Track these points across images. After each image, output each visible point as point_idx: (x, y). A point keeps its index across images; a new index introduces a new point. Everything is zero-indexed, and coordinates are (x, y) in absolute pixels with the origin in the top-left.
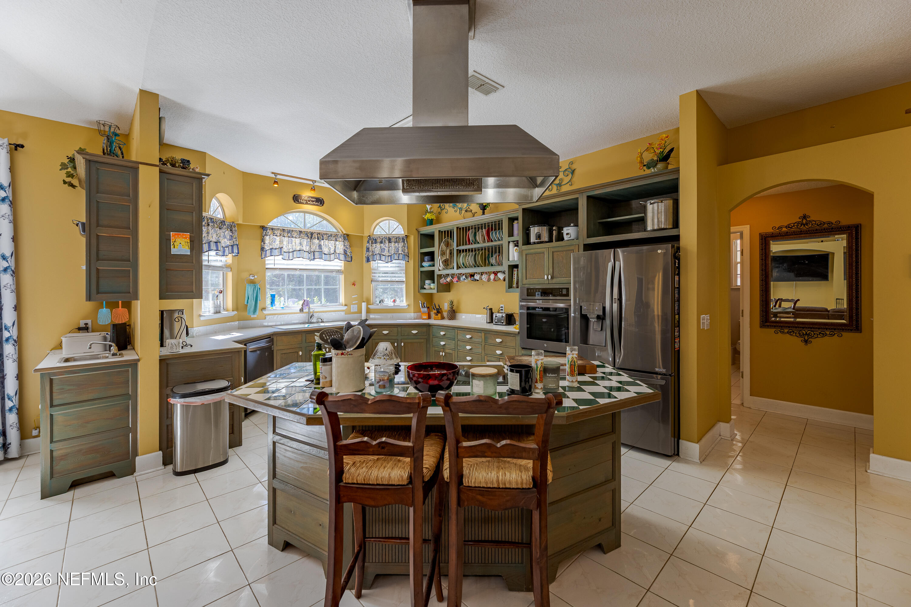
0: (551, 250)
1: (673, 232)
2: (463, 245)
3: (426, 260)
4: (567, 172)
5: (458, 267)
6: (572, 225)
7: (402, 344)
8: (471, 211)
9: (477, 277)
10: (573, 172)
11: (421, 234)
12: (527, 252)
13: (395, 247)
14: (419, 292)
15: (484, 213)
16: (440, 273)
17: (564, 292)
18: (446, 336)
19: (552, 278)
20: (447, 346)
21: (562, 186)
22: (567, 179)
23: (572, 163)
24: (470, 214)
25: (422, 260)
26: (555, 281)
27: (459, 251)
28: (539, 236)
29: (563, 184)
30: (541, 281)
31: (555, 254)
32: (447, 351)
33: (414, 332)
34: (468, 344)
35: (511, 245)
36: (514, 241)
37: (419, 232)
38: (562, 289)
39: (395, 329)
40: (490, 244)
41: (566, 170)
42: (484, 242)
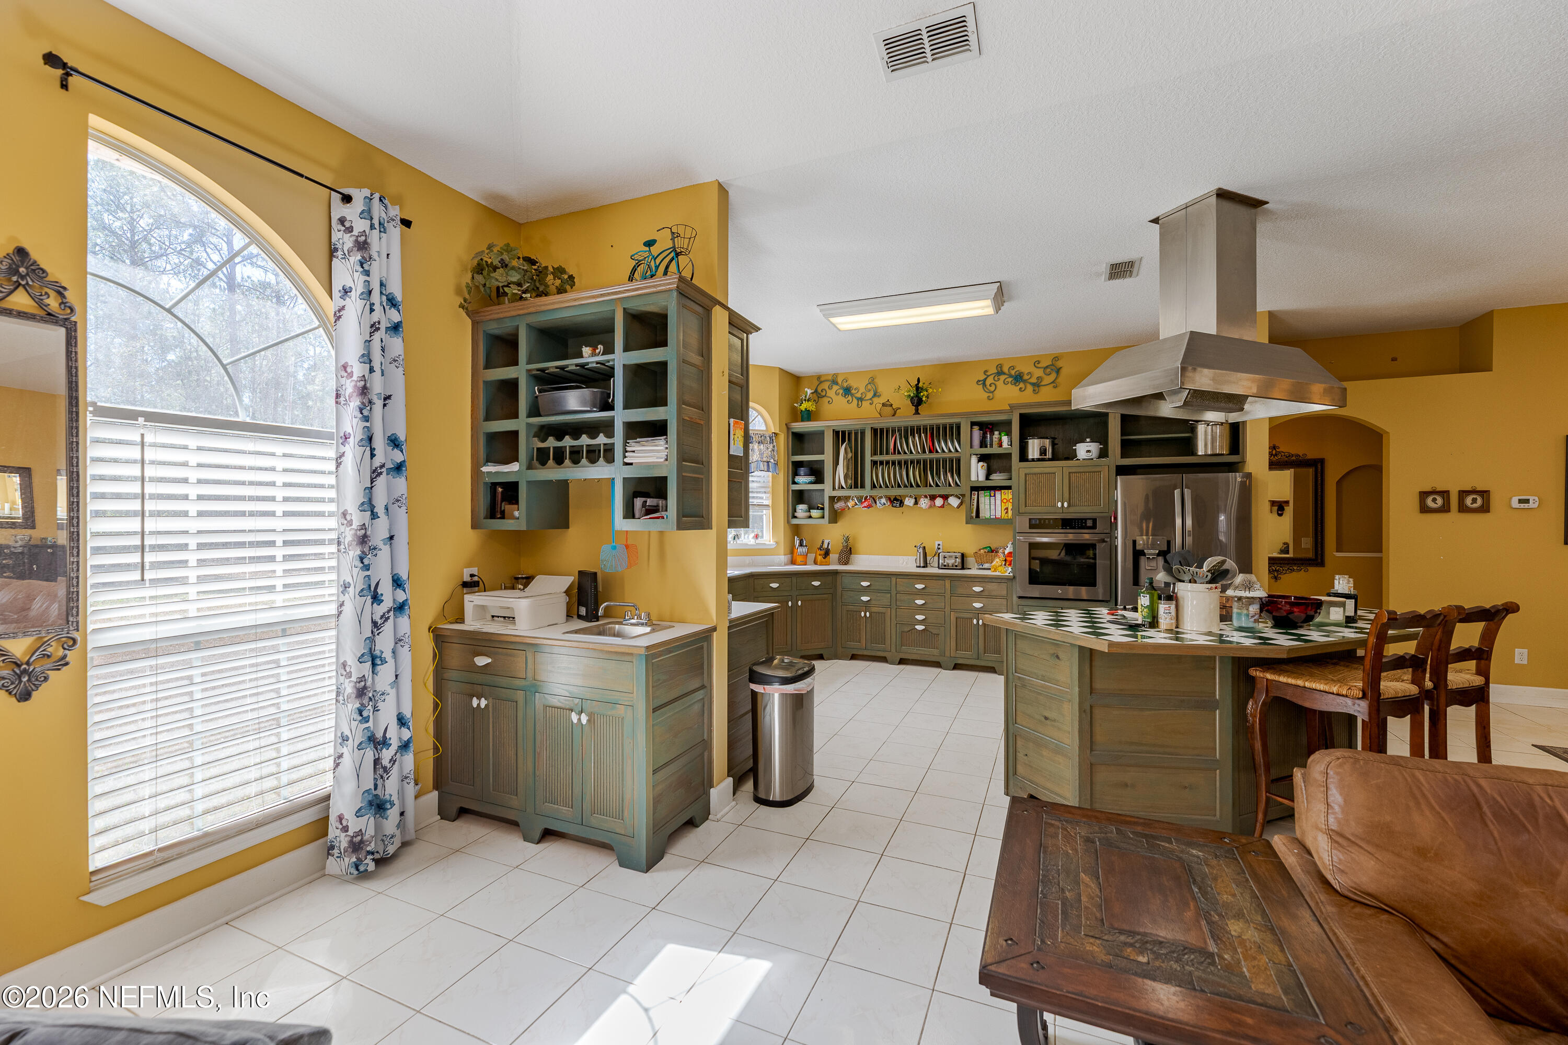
0: (1066, 471)
1: (1233, 459)
2: (881, 454)
3: (802, 473)
4: (1048, 370)
5: (874, 486)
6: (1088, 440)
7: (800, 603)
8: (891, 405)
9: (909, 502)
10: (1058, 371)
11: (793, 433)
12: (1027, 471)
13: (760, 450)
14: (788, 522)
15: (917, 412)
16: (835, 494)
17: (1089, 523)
18: (872, 588)
19: (1069, 505)
20: (873, 602)
21: (1042, 388)
22: (1048, 380)
23: (1056, 358)
24: (888, 410)
25: (795, 474)
26: (1072, 509)
27: (874, 463)
28: (1043, 451)
29: (1043, 383)
30: (1052, 510)
31: (1073, 476)
32: (874, 610)
33: (816, 583)
34: (918, 596)
35: (974, 460)
36: (977, 455)
37: (788, 428)
38: (1086, 520)
39: (788, 580)
40: (934, 456)
41: (1047, 367)
42: (924, 452)
